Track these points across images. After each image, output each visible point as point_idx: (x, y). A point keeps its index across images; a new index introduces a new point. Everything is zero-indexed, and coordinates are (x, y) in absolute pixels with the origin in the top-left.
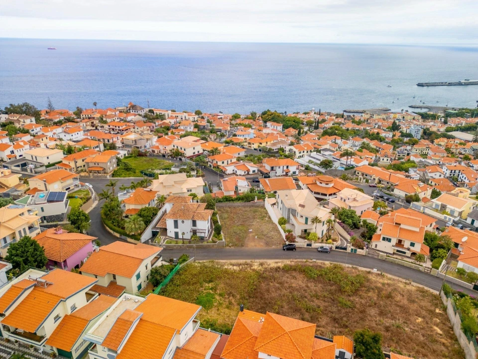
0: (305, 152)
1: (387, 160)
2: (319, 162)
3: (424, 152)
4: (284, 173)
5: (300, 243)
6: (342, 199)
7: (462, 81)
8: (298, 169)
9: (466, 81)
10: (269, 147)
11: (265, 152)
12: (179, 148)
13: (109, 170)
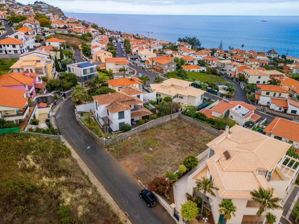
12: (246, 75)
13: (165, 71)
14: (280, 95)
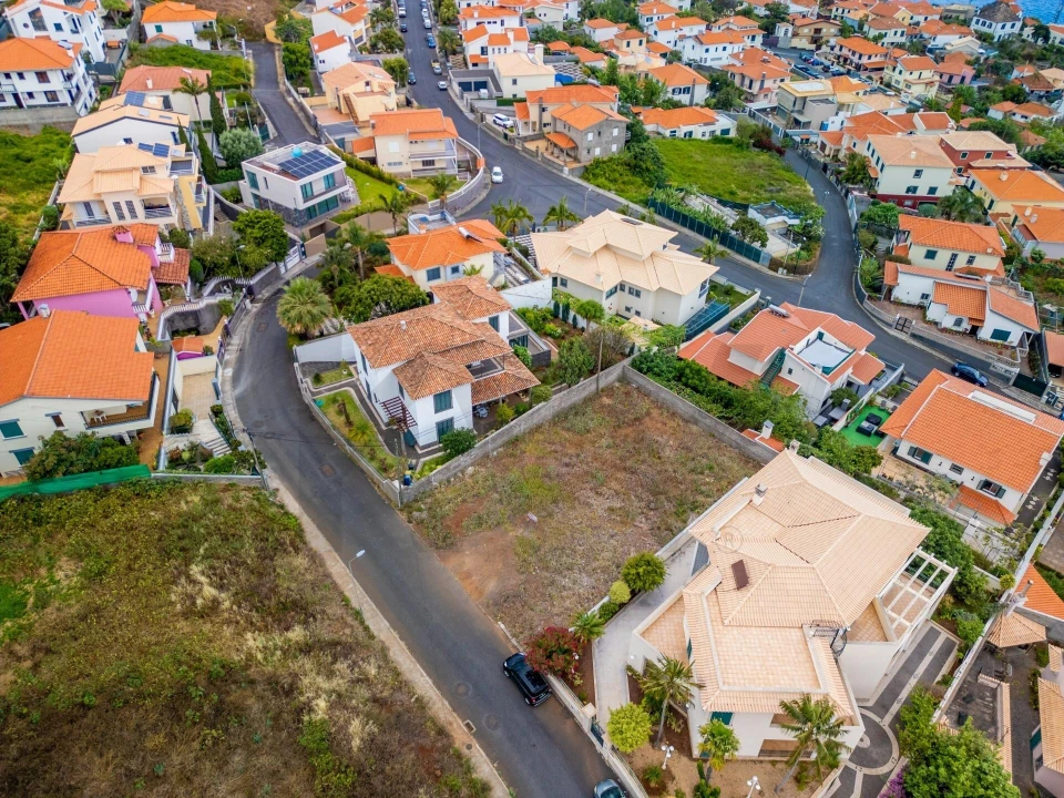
12: (875, 158)
13: (585, 152)
14: (971, 261)
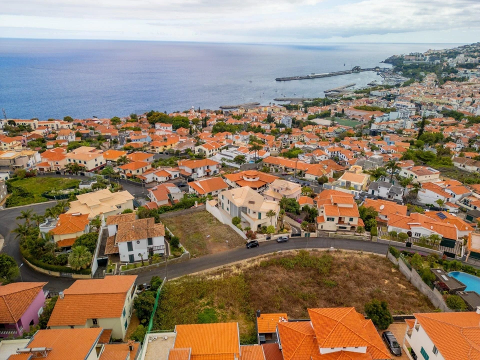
0: (214, 150)
1: (276, 149)
2: (232, 159)
3: (301, 139)
4: (206, 174)
5: (261, 238)
6: (275, 190)
7: (310, 75)
8: (218, 168)
9: (312, 75)
10: (176, 149)
11: (173, 154)
12: (77, 161)
